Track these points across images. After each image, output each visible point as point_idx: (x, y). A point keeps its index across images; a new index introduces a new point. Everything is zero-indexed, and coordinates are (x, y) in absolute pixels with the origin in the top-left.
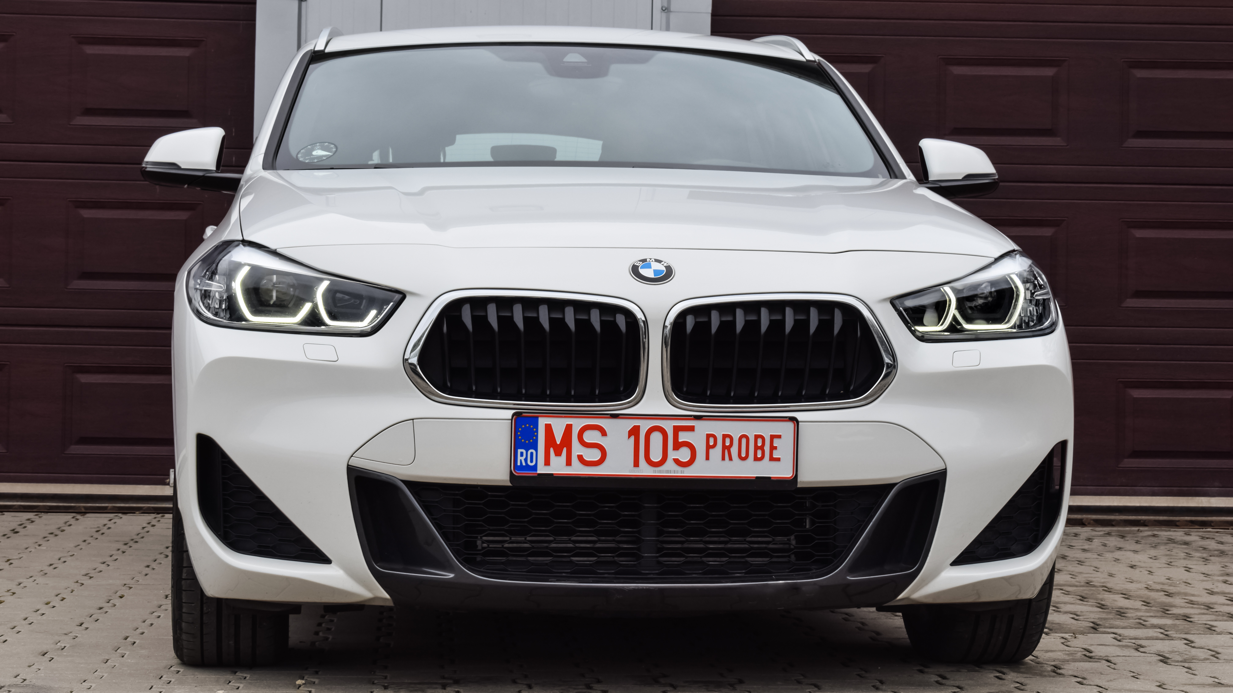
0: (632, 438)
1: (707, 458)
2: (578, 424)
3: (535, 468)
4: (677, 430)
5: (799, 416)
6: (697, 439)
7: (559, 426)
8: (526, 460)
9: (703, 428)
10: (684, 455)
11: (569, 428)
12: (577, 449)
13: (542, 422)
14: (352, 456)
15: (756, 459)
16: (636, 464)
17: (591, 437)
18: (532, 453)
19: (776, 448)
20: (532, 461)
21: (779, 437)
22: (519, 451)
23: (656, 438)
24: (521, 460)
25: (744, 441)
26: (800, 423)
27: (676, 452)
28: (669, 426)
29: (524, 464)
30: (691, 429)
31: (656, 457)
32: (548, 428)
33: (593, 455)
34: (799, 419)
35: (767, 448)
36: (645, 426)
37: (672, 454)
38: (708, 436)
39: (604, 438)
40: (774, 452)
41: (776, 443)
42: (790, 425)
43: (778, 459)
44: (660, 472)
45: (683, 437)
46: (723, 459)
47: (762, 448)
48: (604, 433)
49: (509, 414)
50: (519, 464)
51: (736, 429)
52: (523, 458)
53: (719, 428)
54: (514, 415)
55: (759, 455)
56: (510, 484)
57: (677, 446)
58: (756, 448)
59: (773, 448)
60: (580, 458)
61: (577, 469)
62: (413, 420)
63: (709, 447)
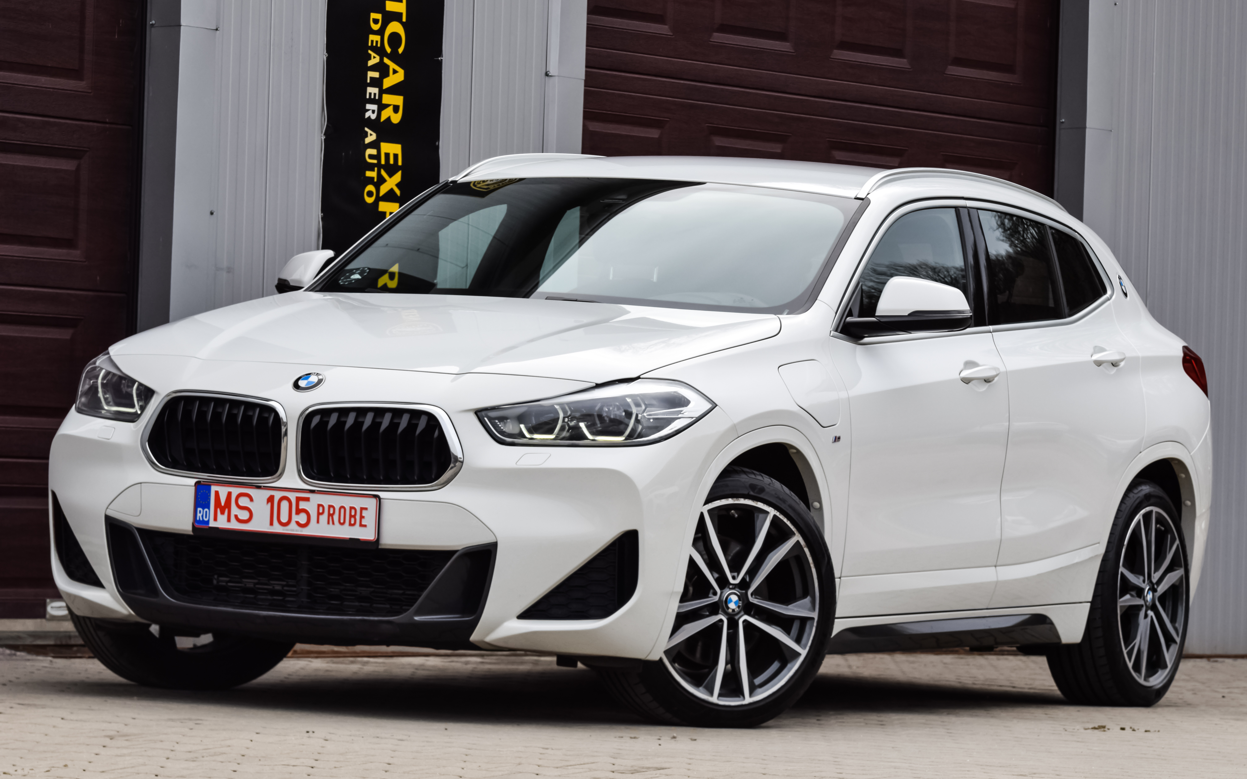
0: (269, 504)
1: (318, 522)
2: (235, 491)
3: (208, 522)
4: (298, 499)
5: (382, 495)
6: (311, 507)
7: (223, 491)
8: (202, 516)
9: (316, 499)
10: (302, 519)
11: (229, 494)
12: (235, 510)
13: (214, 488)
14: (107, 508)
15: (350, 525)
16: (271, 524)
17: (243, 501)
18: (206, 512)
19: (364, 517)
20: (206, 517)
21: (366, 509)
22: (199, 509)
23: (285, 504)
24: (199, 517)
25: (342, 510)
26: (382, 500)
27: (297, 516)
28: (292, 496)
29: (201, 519)
30: (307, 499)
31: (284, 519)
32: (217, 493)
33: (244, 515)
34: (381, 497)
35: (358, 517)
36: (278, 495)
37: (295, 518)
38: (319, 506)
39: (251, 503)
40: (363, 520)
41: (364, 513)
42: (374, 501)
43: (365, 526)
44: (287, 530)
45: (303, 505)
46: (328, 523)
47: (354, 516)
48: (251, 499)
49: (193, 482)
50: (198, 519)
51: (337, 501)
52: (200, 515)
53: (326, 500)
54: (197, 483)
55: (353, 522)
56: (191, 533)
57: (299, 511)
58: (351, 516)
59: (362, 517)
60: (236, 516)
61: (234, 525)
62: (141, 483)
63: (319, 514)
